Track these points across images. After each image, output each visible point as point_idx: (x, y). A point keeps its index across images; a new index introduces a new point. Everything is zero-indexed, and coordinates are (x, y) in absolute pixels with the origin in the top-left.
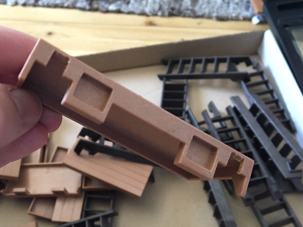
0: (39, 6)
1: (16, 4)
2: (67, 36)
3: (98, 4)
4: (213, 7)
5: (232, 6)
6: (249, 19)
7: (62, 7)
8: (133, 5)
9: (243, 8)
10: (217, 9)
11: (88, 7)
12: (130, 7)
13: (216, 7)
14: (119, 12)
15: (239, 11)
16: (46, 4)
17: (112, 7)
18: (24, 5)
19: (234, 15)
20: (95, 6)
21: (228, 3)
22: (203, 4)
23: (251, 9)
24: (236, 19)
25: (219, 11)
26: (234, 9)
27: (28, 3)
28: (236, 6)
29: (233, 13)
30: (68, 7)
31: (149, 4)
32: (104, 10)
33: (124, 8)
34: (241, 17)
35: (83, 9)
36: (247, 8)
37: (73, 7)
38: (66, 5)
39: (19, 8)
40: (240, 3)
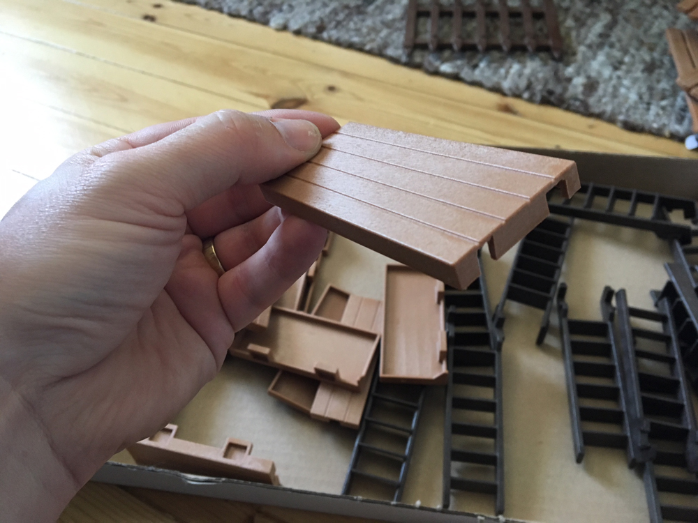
0: (323, 40)
1: (284, 28)
2: (359, 99)
3: (423, 56)
4: (620, 105)
5: (654, 109)
6: (681, 140)
7: (360, 49)
8: (482, 71)
9: (673, 118)
10: (628, 110)
11: (404, 59)
12: (476, 75)
13: (627, 106)
14: (455, 77)
15: (664, 120)
16: (334, 38)
17: (446, 68)
18: (298, 33)
19: (655, 126)
20: (418, 59)
21: (649, 104)
22: (604, 96)
23: (686, 122)
24: (658, 133)
25: (631, 113)
26: (658, 115)
27: (304, 31)
28: (661, 112)
29: (654, 121)
30: (370, 52)
31: (510, 77)
32: (431, 69)
33: (466, 73)
34: (667, 133)
35: (395, 61)
36: (680, 120)
37: (379, 53)
38: (368, 47)
39: (288, 37)
40: (669, 108)
